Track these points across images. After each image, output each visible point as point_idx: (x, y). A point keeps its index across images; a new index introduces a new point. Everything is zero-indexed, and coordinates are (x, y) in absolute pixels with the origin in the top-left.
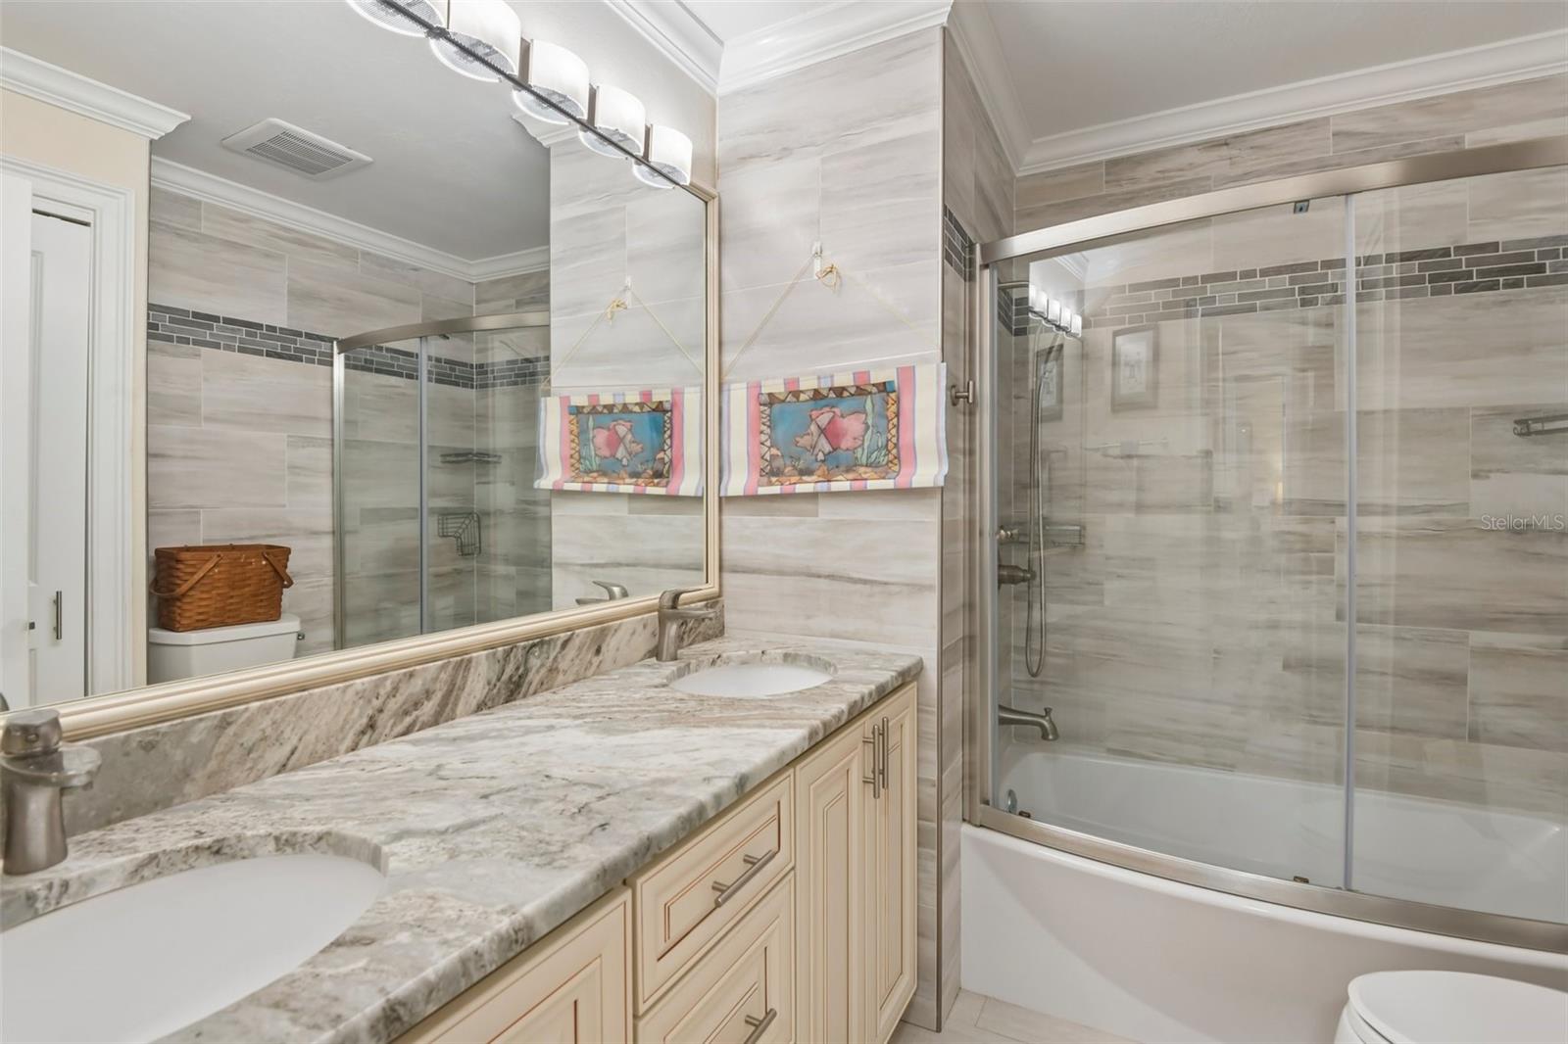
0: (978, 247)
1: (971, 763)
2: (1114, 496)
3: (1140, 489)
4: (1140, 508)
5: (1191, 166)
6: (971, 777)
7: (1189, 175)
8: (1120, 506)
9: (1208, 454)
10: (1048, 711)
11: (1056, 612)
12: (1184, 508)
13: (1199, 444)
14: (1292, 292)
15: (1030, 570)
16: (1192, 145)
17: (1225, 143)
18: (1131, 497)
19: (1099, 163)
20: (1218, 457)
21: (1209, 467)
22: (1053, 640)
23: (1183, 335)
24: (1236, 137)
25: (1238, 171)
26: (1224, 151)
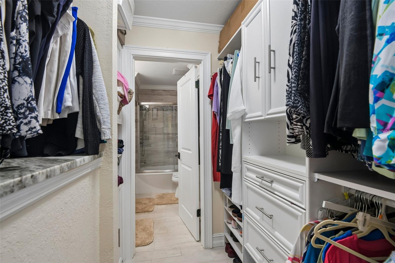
0: (137, 103)
1: (137, 166)
2: (153, 133)
3: (156, 132)
4: (156, 134)
5: (161, 92)
6: (137, 168)
7: (160, 94)
8: (153, 134)
9: (163, 128)
10: (145, 160)
11: (146, 148)
12: (161, 134)
13: (162, 126)
14: (171, 109)
15: (142, 142)
16: (161, 90)
17: (165, 90)
18: (155, 133)
19: (151, 89)
20: (164, 128)
21: (163, 129)
22: (146, 152)
23: (160, 113)
24: (166, 90)
25: (166, 94)
26: (165, 91)
